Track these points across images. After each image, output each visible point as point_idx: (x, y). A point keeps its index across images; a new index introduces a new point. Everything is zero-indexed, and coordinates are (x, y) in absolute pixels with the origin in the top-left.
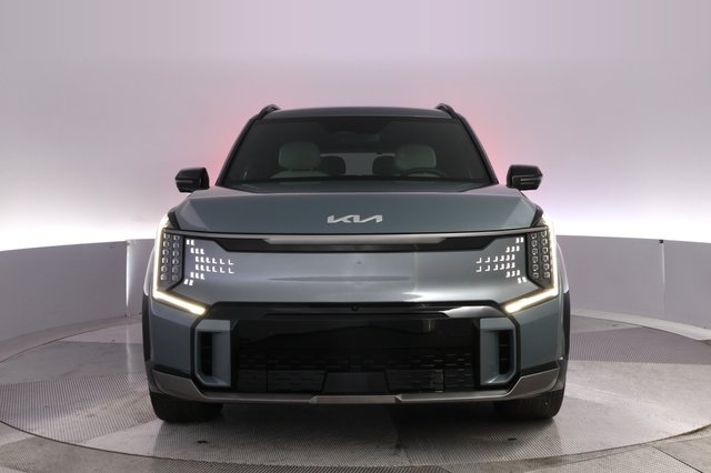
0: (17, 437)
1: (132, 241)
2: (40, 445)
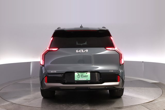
0: (7, 103)
1: (32, 62)
2: (13, 105)
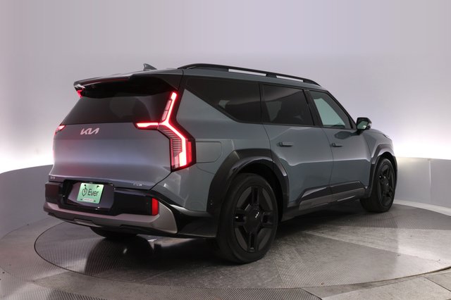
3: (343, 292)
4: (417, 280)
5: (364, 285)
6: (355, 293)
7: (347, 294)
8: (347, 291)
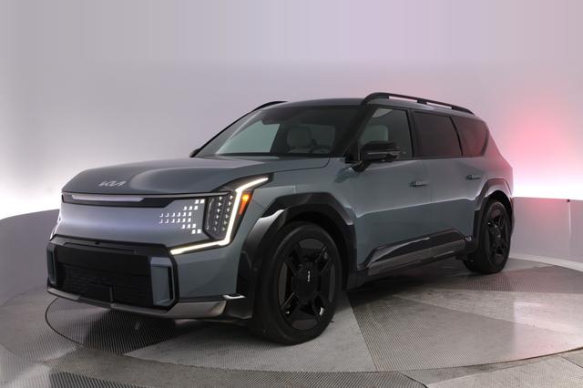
3: (454, 377)
4: (551, 360)
5: (482, 368)
6: (470, 379)
7: (460, 379)
8: (459, 375)
